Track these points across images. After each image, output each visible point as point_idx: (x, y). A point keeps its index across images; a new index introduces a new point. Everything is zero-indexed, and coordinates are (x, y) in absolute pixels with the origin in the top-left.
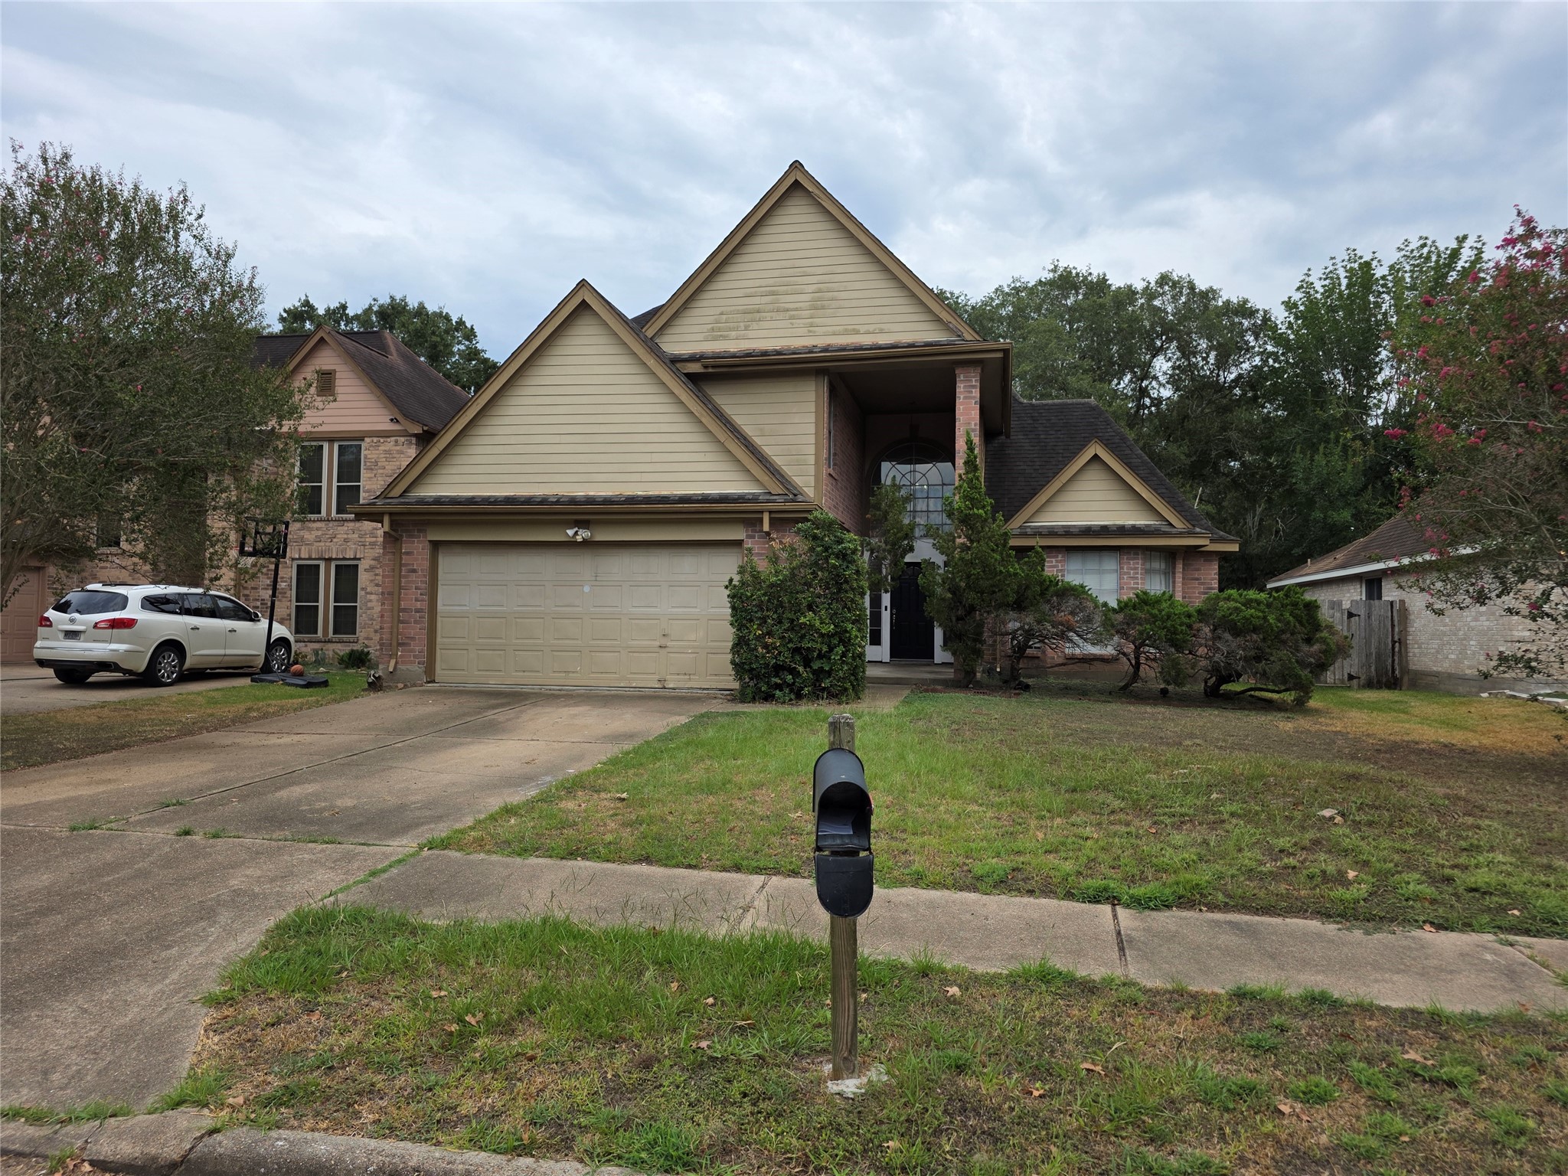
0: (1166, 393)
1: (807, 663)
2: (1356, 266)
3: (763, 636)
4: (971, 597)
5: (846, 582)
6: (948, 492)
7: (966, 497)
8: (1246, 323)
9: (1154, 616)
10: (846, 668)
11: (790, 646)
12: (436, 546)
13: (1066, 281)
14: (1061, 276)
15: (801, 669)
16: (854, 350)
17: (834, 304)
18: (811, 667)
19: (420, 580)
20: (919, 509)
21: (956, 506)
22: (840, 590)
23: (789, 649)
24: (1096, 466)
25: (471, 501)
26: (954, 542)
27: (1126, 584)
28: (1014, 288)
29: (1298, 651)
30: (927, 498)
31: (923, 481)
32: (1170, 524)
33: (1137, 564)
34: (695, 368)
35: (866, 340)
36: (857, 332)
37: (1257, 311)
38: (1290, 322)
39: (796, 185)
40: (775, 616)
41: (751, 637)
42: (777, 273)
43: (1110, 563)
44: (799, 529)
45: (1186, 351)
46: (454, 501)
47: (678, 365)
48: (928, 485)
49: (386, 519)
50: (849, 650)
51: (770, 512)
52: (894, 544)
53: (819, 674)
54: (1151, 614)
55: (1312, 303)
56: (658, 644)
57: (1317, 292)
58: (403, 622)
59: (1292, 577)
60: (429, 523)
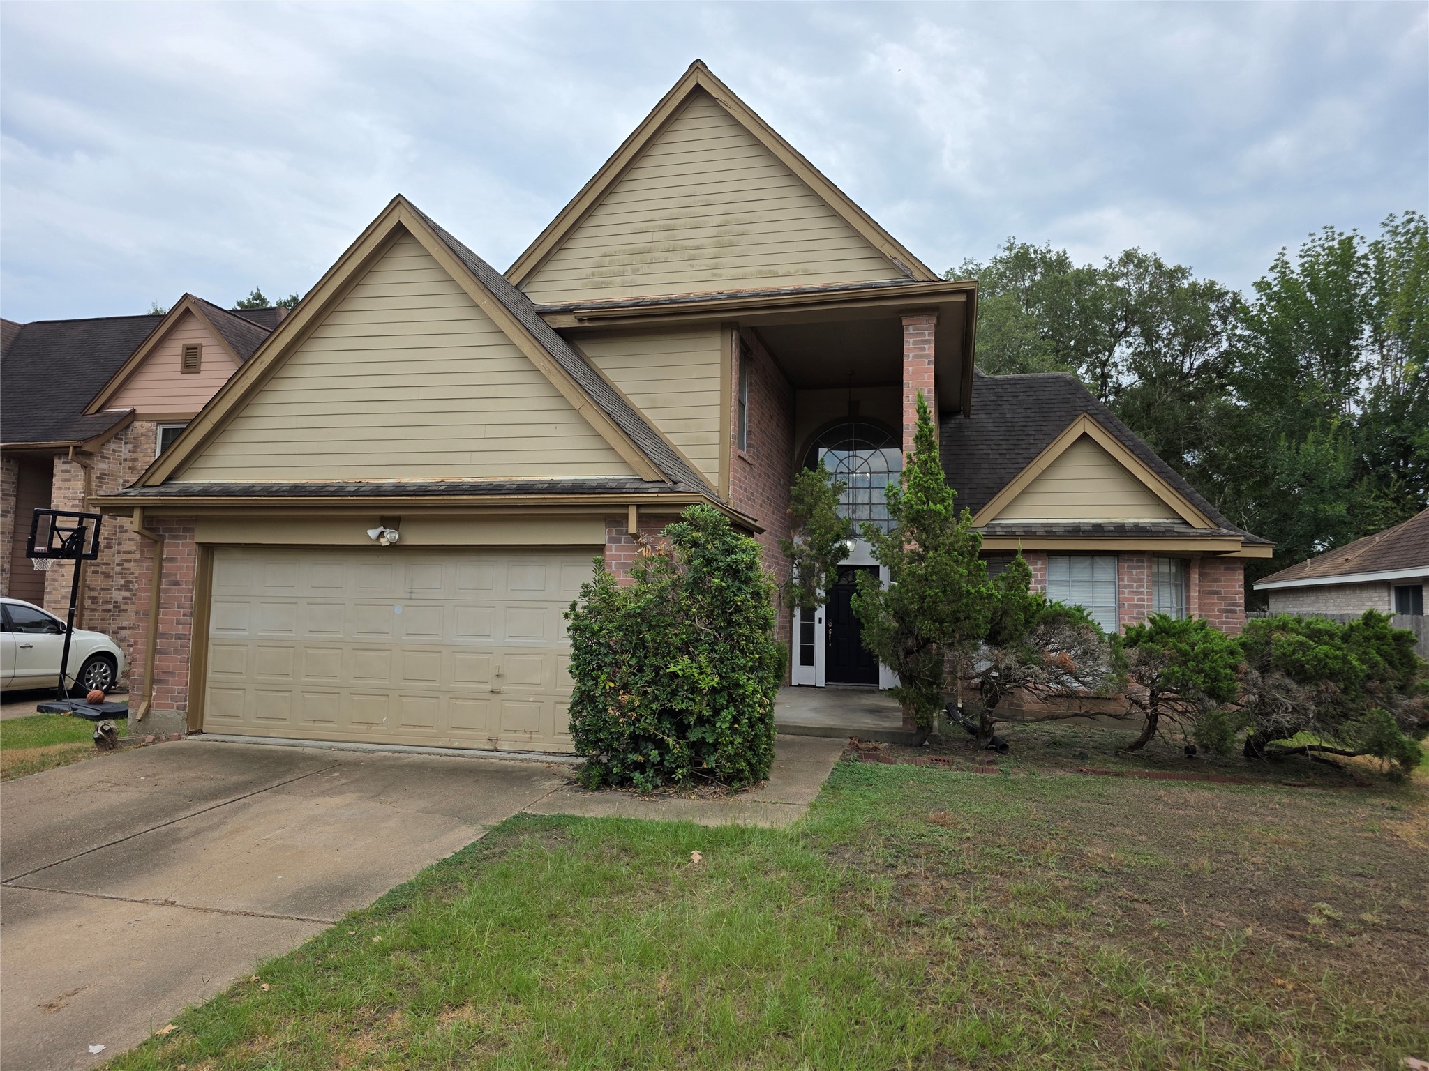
0: (1129, 379)
1: (681, 730)
2: (1335, 244)
3: (615, 691)
4: (925, 627)
5: (738, 610)
6: (894, 480)
7: (918, 487)
8: (1213, 307)
9: (1184, 654)
10: (738, 740)
11: (654, 706)
12: (208, 550)
13: (1022, 260)
14: (1016, 256)
15: (670, 741)
16: (769, 296)
17: (745, 239)
18: (686, 738)
19: (181, 597)
20: (859, 501)
21: (904, 499)
22: (730, 623)
23: (654, 712)
24: (1085, 448)
25: (248, 491)
26: (901, 548)
27: (1128, 600)
28: (967, 271)
29: (1395, 706)
30: (870, 488)
31: (865, 468)
32: (1186, 523)
33: (1140, 575)
34: (568, 322)
35: (787, 284)
36: (775, 275)
37: (1227, 293)
38: (1262, 304)
39: (698, 91)
40: (633, 662)
41: (598, 693)
42: (672, 203)
43: (1105, 572)
44: (669, 532)
45: (1150, 336)
46: (227, 491)
47: (547, 318)
48: (871, 473)
49: (137, 514)
50: (743, 714)
51: (639, 506)
52: (821, 549)
53: (699, 748)
54: (1179, 650)
55: (1286, 282)
56: (489, 687)
57: (1293, 272)
58: (160, 652)
59: (1289, 579)
60: (197, 520)
